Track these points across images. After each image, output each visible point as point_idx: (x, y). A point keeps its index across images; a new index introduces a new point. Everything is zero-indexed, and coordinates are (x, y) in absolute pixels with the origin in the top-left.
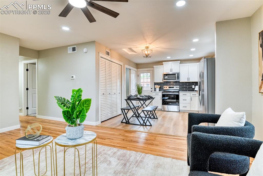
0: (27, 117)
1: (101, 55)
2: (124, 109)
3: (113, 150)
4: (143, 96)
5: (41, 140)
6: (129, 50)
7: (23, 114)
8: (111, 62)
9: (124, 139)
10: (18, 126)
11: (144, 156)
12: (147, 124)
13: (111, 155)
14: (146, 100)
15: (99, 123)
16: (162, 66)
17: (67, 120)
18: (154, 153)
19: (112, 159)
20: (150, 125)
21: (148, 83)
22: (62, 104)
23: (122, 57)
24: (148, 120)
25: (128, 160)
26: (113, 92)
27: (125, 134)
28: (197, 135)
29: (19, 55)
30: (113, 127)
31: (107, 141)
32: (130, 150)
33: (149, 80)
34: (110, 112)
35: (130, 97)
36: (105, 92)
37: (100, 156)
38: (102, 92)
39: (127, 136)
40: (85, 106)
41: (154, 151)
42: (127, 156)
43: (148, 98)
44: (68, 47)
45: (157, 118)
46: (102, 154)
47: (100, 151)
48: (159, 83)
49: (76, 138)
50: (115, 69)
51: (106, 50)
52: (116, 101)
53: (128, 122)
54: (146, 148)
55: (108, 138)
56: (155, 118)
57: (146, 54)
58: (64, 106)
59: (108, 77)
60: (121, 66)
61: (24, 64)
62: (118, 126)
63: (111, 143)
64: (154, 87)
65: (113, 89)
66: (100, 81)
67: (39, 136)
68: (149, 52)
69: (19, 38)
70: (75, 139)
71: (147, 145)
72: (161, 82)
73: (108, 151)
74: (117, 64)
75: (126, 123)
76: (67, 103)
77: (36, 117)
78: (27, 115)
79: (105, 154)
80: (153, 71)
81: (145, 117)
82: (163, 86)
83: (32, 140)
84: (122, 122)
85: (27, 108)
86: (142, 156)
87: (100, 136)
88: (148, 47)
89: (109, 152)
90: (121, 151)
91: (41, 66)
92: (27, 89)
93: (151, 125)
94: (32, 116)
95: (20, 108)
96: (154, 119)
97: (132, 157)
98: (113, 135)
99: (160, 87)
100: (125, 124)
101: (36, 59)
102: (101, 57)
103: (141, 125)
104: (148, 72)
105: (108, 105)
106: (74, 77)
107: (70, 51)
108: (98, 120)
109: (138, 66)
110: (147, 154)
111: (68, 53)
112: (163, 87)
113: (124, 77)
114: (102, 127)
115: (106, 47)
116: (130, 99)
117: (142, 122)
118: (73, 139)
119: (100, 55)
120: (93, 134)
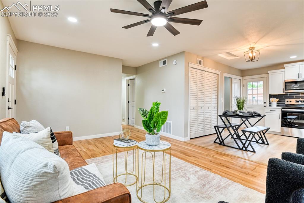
0: (127, 126)
1: (191, 65)
2: (218, 127)
3: (195, 169)
4: (244, 113)
5: (129, 142)
6: (227, 54)
7: (125, 123)
8: (204, 72)
9: (211, 160)
10: (121, 132)
11: (230, 184)
12: (248, 149)
13: (192, 173)
14: (247, 117)
15: (188, 139)
16: (283, 70)
17: (146, 128)
18: (246, 183)
19: (192, 177)
20: (253, 150)
21: (254, 96)
22: (142, 114)
23: (219, 64)
24: (249, 144)
25: (210, 182)
26: (206, 106)
27: (214, 155)
28: (274, 162)
29: (122, 73)
30: (203, 146)
31: (191, 159)
32: (215, 173)
33: (261, 91)
34: (202, 129)
35: (226, 113)
36: (196, 106)
37: (181, 170)
38: (192, 106)
39: (216, 158)
40: (162, 117)
41: (247, 182)
42: (210, 178)
43: (252, 115)
44: (160, 61)
45: (268, 144)
46: (183, 169)
47: (182, 166)
48: (277, 95)
49: (152, 144)
50: (210, 79)
51: (198, 59)
52: (210, 117)
53: (222, 143)
54: (237, 176)
55: (193, 156)
56: (265, 144)
57: (250, 58)
58: (144, 116)
59: (199, 89)
60: (217, 75)
61: (127, 80)
62: (208, 146)
63: (195, 161)
64: (270, 101)
65: (206, 103)
66: (190, 94)
67: (128, 140)
68: (254, 54)
69: (122, 59)
70: (152, 146)
71: (240, 172)
72: (282, 93)
73: (190, 168)
74: (212, 74)
75: (220, 144)
76: (147, 114)
77: (134, 127)
78: (128, 125)
79: (187, 170)
80: (267, 78)
81: (246, 139)
82: (285, 99)
83: (123, 141)
84: (215, 142)
85: (128, 119)
86: (227, 183)
87: (185, 152)
88: (253, 47)
89: (191, 170)
90: (205, 171)
91: (138, 81)
92: (129, 102)
93: (254, 152)
94: (131, 126)
95: (123, 118)
96: (263, 145)
97: (214, 181)
98: (200, 154)
99: (278, 101)
100: (218, 145)
101: (134, 75)
102: (191, 68)
103: (240, 149)
104: (258, 80)
105: (199, 121)
106: (165, 91)
107: (161, 65)
108: (187, 136)
109: (243, 73)
110: (236, 182)
111: (160, 67)
112: (285, 101)
113: (222, 88)
114: (190, 144)
115: (198, 56)
116: (226, 115)
117: (241, 146)
118: (150, 146)
119: (189, 66)
120: (168, 144)
